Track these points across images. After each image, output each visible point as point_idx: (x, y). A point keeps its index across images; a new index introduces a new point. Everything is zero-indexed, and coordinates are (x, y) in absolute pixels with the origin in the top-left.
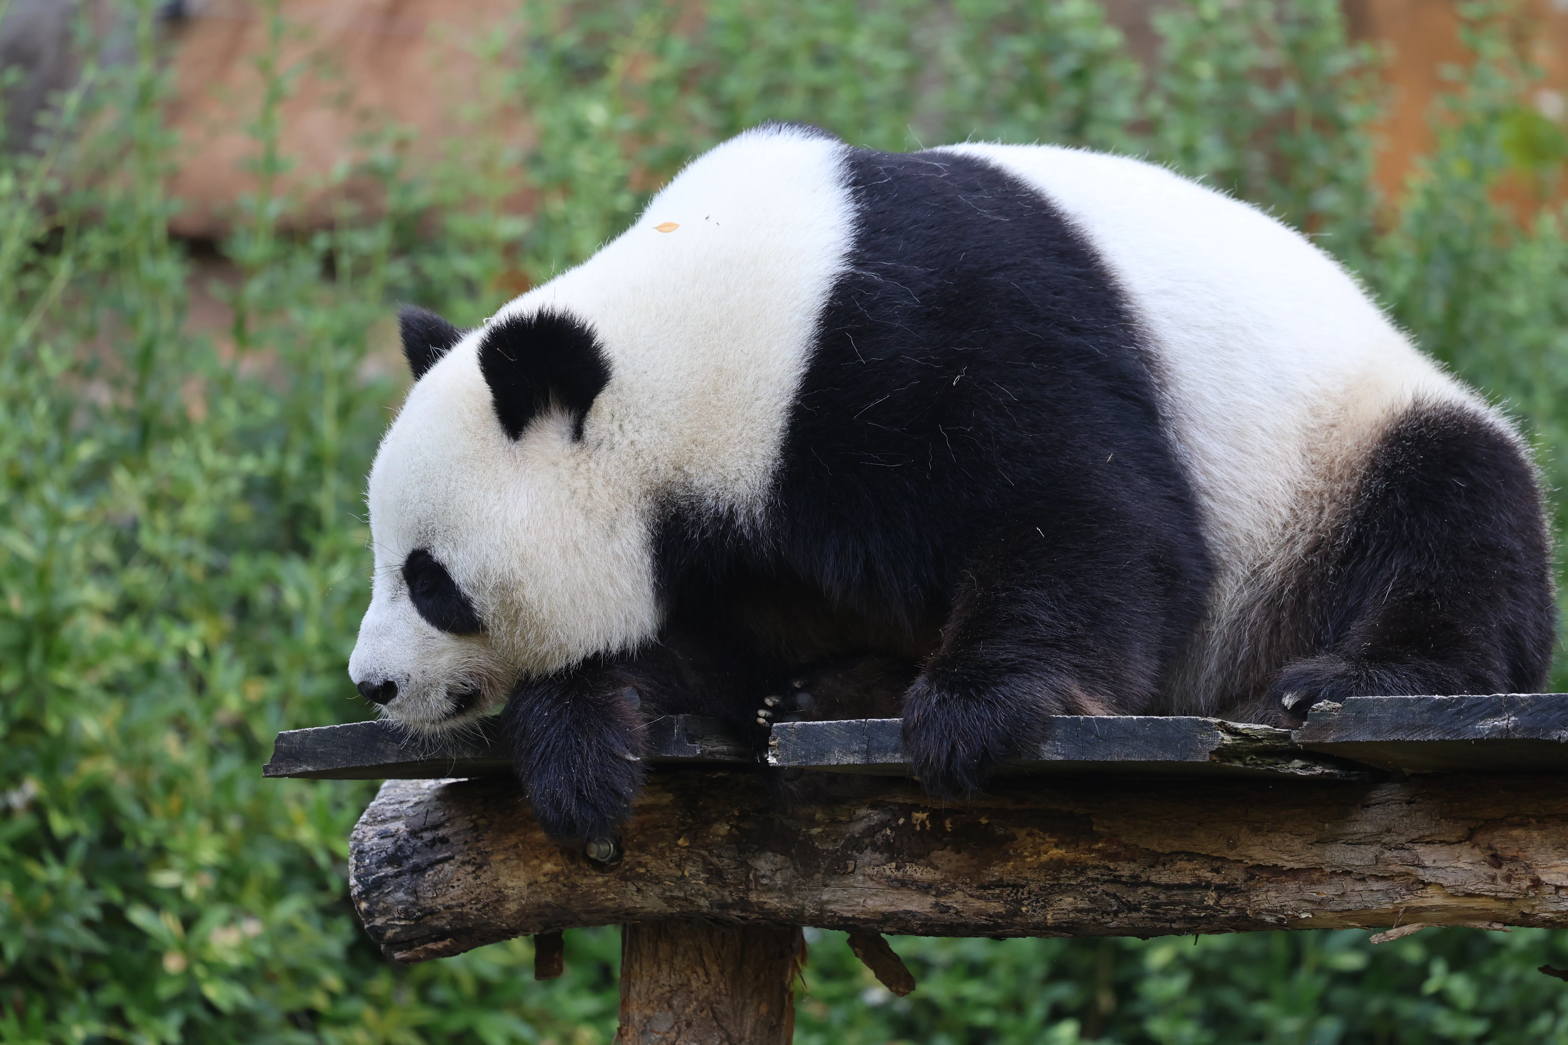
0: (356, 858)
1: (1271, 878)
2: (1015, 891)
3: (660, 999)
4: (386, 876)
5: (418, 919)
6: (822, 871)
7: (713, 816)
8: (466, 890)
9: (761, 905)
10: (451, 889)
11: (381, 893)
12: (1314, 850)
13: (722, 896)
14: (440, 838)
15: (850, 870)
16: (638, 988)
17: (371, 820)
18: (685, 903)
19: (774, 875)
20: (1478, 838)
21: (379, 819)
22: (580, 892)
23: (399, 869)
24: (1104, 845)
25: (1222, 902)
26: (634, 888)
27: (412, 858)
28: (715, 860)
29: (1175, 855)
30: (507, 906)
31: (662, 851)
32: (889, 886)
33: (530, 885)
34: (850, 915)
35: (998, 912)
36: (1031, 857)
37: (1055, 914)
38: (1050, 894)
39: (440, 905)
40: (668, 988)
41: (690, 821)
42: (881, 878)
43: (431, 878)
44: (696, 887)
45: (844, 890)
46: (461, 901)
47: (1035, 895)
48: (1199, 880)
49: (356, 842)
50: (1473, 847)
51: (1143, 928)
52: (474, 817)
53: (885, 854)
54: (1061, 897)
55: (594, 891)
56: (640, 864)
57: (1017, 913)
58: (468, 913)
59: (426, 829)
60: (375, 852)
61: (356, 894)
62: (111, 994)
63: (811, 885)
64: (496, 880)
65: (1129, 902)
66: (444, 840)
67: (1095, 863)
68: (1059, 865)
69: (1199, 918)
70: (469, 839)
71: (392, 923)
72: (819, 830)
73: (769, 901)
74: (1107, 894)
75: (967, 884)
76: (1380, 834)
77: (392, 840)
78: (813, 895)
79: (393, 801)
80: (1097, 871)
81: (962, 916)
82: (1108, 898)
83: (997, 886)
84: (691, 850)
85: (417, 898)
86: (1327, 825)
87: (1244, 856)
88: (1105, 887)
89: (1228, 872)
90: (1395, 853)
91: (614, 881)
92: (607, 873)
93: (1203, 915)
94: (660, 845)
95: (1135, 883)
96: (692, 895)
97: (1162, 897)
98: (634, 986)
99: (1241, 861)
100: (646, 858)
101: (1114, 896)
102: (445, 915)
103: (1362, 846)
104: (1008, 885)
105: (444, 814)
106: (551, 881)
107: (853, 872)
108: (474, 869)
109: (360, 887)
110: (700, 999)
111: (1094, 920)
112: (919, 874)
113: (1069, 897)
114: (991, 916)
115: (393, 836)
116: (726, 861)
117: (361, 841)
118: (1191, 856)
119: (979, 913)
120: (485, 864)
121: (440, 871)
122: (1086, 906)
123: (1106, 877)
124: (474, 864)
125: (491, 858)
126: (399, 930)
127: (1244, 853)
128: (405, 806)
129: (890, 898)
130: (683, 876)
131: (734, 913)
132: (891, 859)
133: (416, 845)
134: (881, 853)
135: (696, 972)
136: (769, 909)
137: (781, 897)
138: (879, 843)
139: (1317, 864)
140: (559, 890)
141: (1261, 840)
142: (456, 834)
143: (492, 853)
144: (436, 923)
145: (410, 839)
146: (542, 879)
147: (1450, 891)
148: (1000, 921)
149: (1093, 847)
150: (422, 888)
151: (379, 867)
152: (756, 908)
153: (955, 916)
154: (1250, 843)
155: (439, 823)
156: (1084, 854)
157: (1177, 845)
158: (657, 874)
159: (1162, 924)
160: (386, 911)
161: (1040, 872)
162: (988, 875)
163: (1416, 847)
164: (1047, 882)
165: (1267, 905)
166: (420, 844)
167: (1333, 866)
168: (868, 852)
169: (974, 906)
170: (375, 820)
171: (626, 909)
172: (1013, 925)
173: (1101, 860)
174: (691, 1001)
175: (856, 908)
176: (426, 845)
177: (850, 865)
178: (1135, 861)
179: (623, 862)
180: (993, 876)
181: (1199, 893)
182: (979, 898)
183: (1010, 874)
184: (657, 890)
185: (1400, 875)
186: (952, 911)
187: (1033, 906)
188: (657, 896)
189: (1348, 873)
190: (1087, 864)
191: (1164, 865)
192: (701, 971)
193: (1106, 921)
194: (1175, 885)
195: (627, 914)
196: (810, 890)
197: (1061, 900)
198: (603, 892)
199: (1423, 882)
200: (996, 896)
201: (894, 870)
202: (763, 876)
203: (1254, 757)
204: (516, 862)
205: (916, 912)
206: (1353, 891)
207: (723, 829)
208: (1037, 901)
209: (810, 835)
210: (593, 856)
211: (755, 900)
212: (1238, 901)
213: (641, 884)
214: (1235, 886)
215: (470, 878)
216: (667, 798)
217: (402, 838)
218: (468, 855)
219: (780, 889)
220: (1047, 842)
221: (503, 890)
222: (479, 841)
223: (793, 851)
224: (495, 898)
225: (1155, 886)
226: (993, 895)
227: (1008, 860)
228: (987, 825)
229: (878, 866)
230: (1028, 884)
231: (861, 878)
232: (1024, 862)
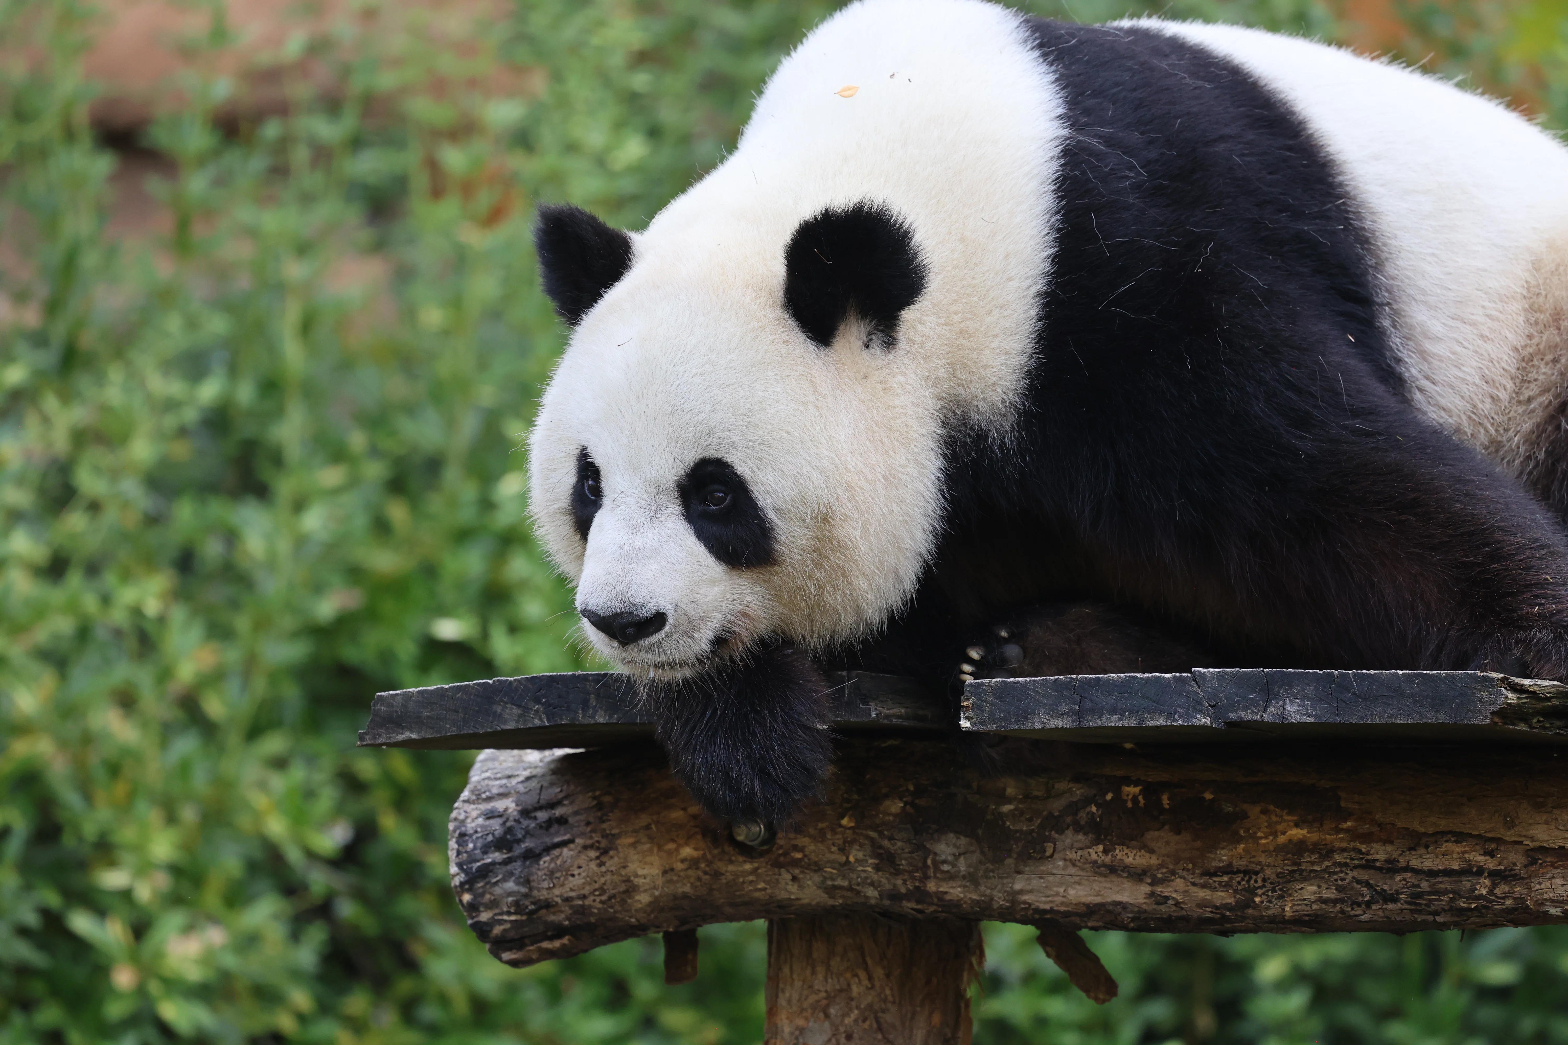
0: (457, 842)
1: (1556, 862)
2: (1246, 878)
3: (814, 1007)
4: (493, 864)
5: (532, 912)
6: (1015, 856)
7: (884, 790)
8: (588, 879)
9: (940, 896)
10: (571, 878)
11: (487, 883)
13: (895, 885)
14: (557, 818)
15: (1048, 854)
16: (787, 995)
17: (474, 798)
18: (849, 894)
19: (957, 860)
21: (484, 796)
22: (724, 881)
23: (509, 855)
24: (1354, 824)
25: (1497, 891)
26: (788, 877)
27: (523, 842)
28: (886, 843)
29: (1440, 836)
30: (637, 898)
31: (822, 832)
32: (1095, 872)
33: (665, 872)
34: (1047, 907)
35: (1227, 904)
36: (1266, 838)
37: (1294, 905)
38: (1289, 882)
39: (557, 896)
40: (823, 995)
41: (856, 797)
42: (1085, 863)
43: (546, 865)
44: (863, 875)
45: (1041, 878)
46: (583, 892)
47: (1271, 883)
48: (1470, 865)
49: (456, 823)
51: (1401, 921)
52: (598, 793)
53: (1090, 835)
54: (1302, 885)
55: (741, 880)
56: (796, 848)
57: (1248, 904)
58: (590, 907)
59: (540, 808)
60: (479, 835)
61: (458, 884)
63: (1001, 871)
64: (625, 867)
65: (1385, 891)
66: (562, 821)
67: (1344, 845)
68: (1299, 848)
69: (1470, 909)
70: (591, 819)
71: (500, 917)
72: (1011, 807)
73: (951, 891)
74: (1359, 882)
75: (1188, 870)
77: (500, 821)
78: (1003, 884)
79: (499, 776)
80: (1345, 854)
81: (1182, 908)
82: (1359, 886)
83: (1227, 873)
84: (857, 831)
85: (531, 889)
87: (1525, 836)
88: (1355, 873)
89: (1504, 856)
91: (765, 867)
92: (756, 858)
93: (1473, 906)
94: (820, 825)
95: (1391, 868)
96: (858, 884)
97: (1425, 885)
98: (783, 991)
99: (1521, 843)
100: (803, 841)
101: (1367, 884)
102: (563, 909)
104: (1239, 871)
105: (561, 791)
106: (689, 868)
107: (1052, 856)
108: (597, 854)
109: (463, 875)
110: (862, 1006)
111: (1342, 912)
112: (1131, 859)
113: (1312, 885)
114: (1217, 908)
115: (500, 816)
116: (899, 844)
117: (463, 822)
118: (1460, 837)
119: (1202, 904)
120: (611, 849)
121: (557, 857)
122: (1333, 896)
123: (1356, 862)
124: (598, 848)
125: (618, 842)
126: (508, 926)
127: (1524, 833)
128: (514, 781)
129: (1096, 887)
130: (847, 862)
131: (909, 905)
132: (1097, 842)
134: (1085, 834)
135: (856, 975)
136: (951, 900)
137: (965, 886)
138: (1083, 822)
140: (699, 879)
141: (1544, 818)
142: (576, 813)
143: (619, 836)
144: (552, 918)
145: (521, 820)
146: (679, 866)
148: (1228, 913)
149: (1340, 826)
150: (535, 877)
151: (485, 852)
152: (935, 900)
153: (1174, 908)
154: (1531, 821)
155: (554, 801)
156: (1330, 835)
157: (1443, 824)
158: (816, 859)
159: (1424, 917)
160: (494, 904)
161: (1277, 856)
162: (1214, 859)
164: (1286, 868)
165: (1551, 895)
166: (533, 825)
168: (1069, 833)
169: (1197, 896)
170: (478, 797)
171: (779, 901)
172: (1243, 918)
173: (1351, 841)
174: (851, 1010)
175: (1056, 899)
176: (541, 827)
177: (1047, 849)
178: (1391, 842)
179: (776, 846)
180: (1221, 860)
181: (1469, 881)
182: (1204, 886)
183: (1241, 858)
184: (817, 878)
186: (1170, 902)
187: (1268, 896)
188: (816, 885)
190: (1334, 847)
191: (1427, 847)
192: (863, 975)
193: (1357, 913)
194: (1440, 871)
195: (779, 907)
196: (1000, 878)
197: (1302, 889)
198: (751, 882)
200: (1223, 884)
201: (1100, 854)
202: (945, 862)
203: (1541, 719)
204: (647, 846)
205: (1127, 903)
207: (895, 806)
208: (1274, 890)
209: (999, 813)
210: (741, 838)
211: (934, 889)
212: (1516, 890)
213: (797, 871)
214: (1512, 872)
215: (593, 865)
217: (511, 819)
218: (591, 838)
219: (964, 877)
220: (1285, 821)
221: (632, 878)
222: (603, 822)
223: (980, 832)
224: (622, 888)
225: (1416, 872)
226: (1220, 882)
227: (1238, 842)
228: (1212, 800)
229: (1081, 849)
230: (1262, 870)
231: (1061, 863)
232: (1258, 844)
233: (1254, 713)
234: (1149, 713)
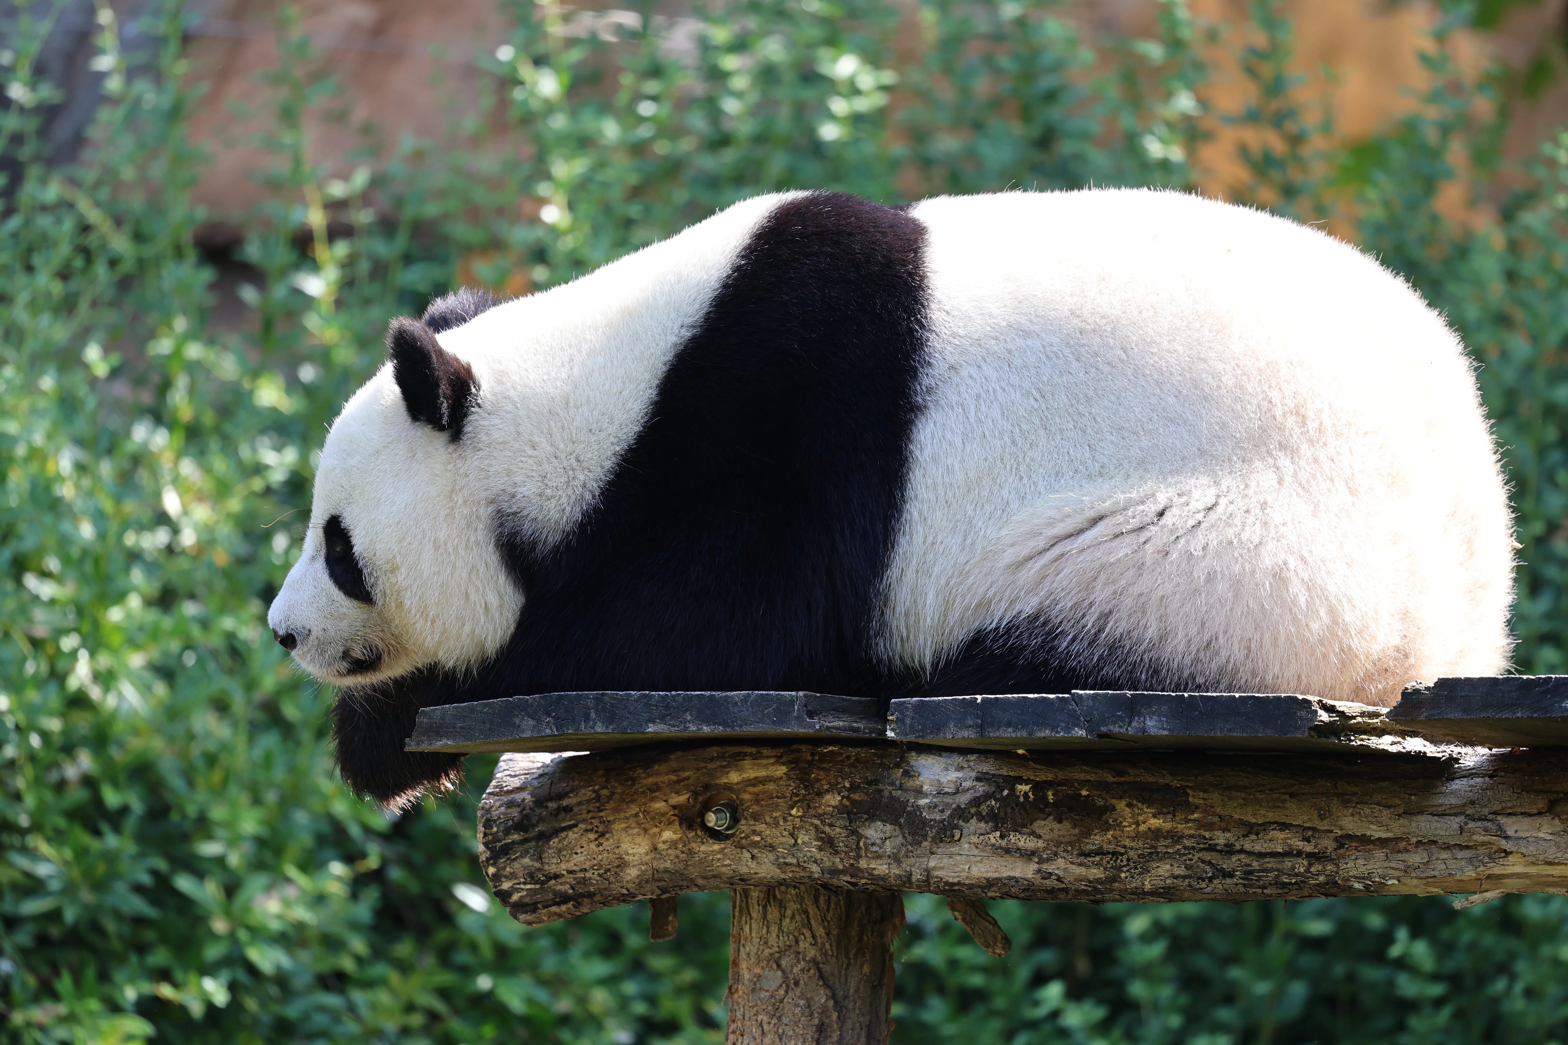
0: (484, 826)
1: (1359, 847)
2: (1114, 859)
3: (769, 959)
4: (513, 843)
5: (544, 882)
6: (930, 840)
7: (826, 787)
8: (589, 857)
9: (870, 872)
10: (575, 856)
11: (508, 859)
12: (1402, 821)
13: (834, 863)
14: (563, 807)
15: (956, 838)
16: (747, 949)
17: (498, 791)
18: (797, 869)
19: (883, 843)
20: (1558, 809)
21: (506, 790)
22: (698, 859)
23: (525, 836)
24: (1200, 815)
25: (1313, 869)
26: (749, 855)
27: (538, 826)
28: (827, 829)
29: (1268, 825)
30: (628, 871)
31: (776, 821)
32: (994, 853)
33: (650, 852)
34: (956, 880)
35: (1098, 879)
36: (1129, 826)
37: (1152, 880)
38: (1148, 861)
39: (564, 870)
40: (777, 949)
41: (803, 791)
42: (985, 846)
43: (555, 845)
44: (808, 854)
45: (950, 857)
46: (584, 867)
47: (1134, 863)
48: (1291, 849)
49: (483, 811)
50: (1553, 819)
51: (1236, 893)
52: (596, 787)
53: (990, 824)
54: (1158, 864)
55: (711, 858)
56: (754, 832)
57: (1115, 879)
58: (590, 879)
59: (551, 799)
60: (502, 820)
61: (484, 859)
62: (159, 957)
63: (918, 852)
64: (618, 847)
65: (1224, 869)
66: (568, 810)
67: (1192, 832)
68: (1157, 834)
69: (1290, 884)
70: (592, 809)
71: (518, 886)
72: (927, 801)
73: (879, 867)
74: (1203, 862)
75: (1068, 852)
76: (1464, 805)
77: (519, 810)
78: (920, 862)
79: (518, 773)
80: (1193, 840)
81: (1063, 882)
82: (1203, 865)
83: (1097, 854)
84: (803, 819)
85: (542, 864)
86: (1413, 797)
87: (1335, 826)
88: (1200, 855)
89: (1319, 841)
90: (1479, 824)
91: (730, 848)
92: (723, 840)
93: (1293, 881)
94: (774, 815)
95: (1229, 850)
96: (805, 862)
97: (1255, 865)
98: (744, 947)
99: (1331, 831)
100: (760, 827)
101: (1210, 863)
102: (568, 880)
103: (1447, 817)
104: (1108, 853)
105: (567, 785)
106: (670, 848)
108: (596, 836)
109: (488, 852)
110: (807, 959)
111: (1190, 886)
112: (1022, 843)
113: (1166, 864)
114: (1090, 882)
115: (519, 806)
116: (838, 830)
117: (488, 810)
118: (1284, 826)
119: (1079, 879)
120: (607, 832)
121: (564, 839)
122: (1182, 873)
123: (1202, 846)
124: (597, 832)
125: (613, 826)
126: (524, 893)
127: (1334, 823)
128: (530, 778)
129: (994, 865)
130: (796, 844)
131: (845, 879)
132: (995, 829)
133: (541, 813)
134: (986, 822)
135: (803, 934)
136: (879, 875)
137: (890, 864)
138: (984, 813)
139: (1404, 833)
140: (677, 857)
141: (1350, 811)
142: (579, 803)
143: (614, 821)
144: (559, 887)
145: (535, 809)
146: (662, 846)
147: (1531, 859)
148: (1099, 887)
149: (1189, 817)
150: (547, 854)
151: (506, 834)
152: (866, 874)
153: (1056, 882)
154: (1340, 814)
155: (562, 793)
156: (1181, 824)
157: (1271, 816)
158: (771, 842)
159: (1254, 890)
160: (512, 876)
161: (1138, 841)
162: (1089, 843)
163: (1499, 818)
164: (1145, 850)
165: (1355, 873)
166: (544, 813)
167: (1419, 836)
168: (974, 821)
169: (1075, 873)
170: (501, 791)
171: (741, 875)
172: (1112, 891)
173: (1197, 829)
174: (798, 962)
175: (962, 874)
176: (551, 814)
177: (956, 834)
178: (1229, 831)
179: (739, 831)
180: (1094, 844)
181: (1290, 861)
182: (1080, 865)
183: (1110, 842)
184: (771, 856)
185: (1483, 844)
186: (1053, 877)
187: (1131, 872)
188: (771, 862)
189: (1435, 842)
190: (1183, 833)
191: (1257, 834)
192: (808, 934)
193: (1201, 886)
194: (1267, 853)
195: (741, 880)
196: (917, 857)
198: (719, 859)
199: (1505, 851)
200: (1096, 863)
201: (998, 839)
202: (873, 844)
203: (1348, 733)
204: (636, 830)
205: (1019, 878)
206: (1438, 859)
207: (835, 800)
208: (1136, 868)
209: (917, 806)
210: (711, 825)
211: (866, 866)
212: (1327, 868)
213: (755, 851)
214: (1325, 855)
215: (593, 846)
216: (781, 771)
217: (527, 808)
218: (591, 823)
219: (889, 857)
220: (1146, 813)
221: (624, 856)
222: (601, 811)
223: (902, 820)
224: (617, 863)
225: (1250, 853)
226: (1093, 863)
227: (1108, 830)
228: (1088, 796)
229: (982, 834)
230: (1126, 852)
231: (966, 846)
232: (1123, 831)
233: (1121, 727)
234: (1037, 726)
